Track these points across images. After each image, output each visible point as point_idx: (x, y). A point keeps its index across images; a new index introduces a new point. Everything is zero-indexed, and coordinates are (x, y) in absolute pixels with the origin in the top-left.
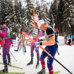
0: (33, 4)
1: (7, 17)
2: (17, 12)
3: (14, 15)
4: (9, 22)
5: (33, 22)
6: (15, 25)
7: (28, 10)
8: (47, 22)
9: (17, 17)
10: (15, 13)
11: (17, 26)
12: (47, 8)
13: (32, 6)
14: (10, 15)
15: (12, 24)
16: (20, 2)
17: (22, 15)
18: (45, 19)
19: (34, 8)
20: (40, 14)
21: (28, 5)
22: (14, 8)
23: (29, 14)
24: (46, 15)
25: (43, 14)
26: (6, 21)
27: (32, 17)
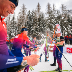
0: (54, 14)
1: (32, 27)
2: (40, 23)
3: (37, 25)
4: (33, 31)
5: (54, 30)
6: (38, 34)
7: (50, 21)
8: (70, 30)
9: (40, 27)
10: (38, 24)
11: (40, 34)
12: (69, 16)
13: (53, 17)
14: (34, 26)
15: (36, 32)
16: (42, 15)
17: (44, 25)
18: (67, 27)
19: (55, 18)
20: (61, 23)
21: (49, 16)
22: (38, 20)
23: (50, 24)
24: (68, 23)
25: (65, 22)
26: (31, 30)
27: (53, 26)
